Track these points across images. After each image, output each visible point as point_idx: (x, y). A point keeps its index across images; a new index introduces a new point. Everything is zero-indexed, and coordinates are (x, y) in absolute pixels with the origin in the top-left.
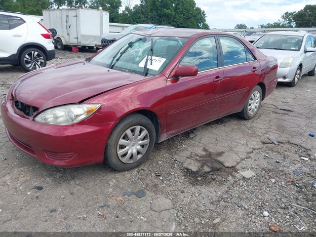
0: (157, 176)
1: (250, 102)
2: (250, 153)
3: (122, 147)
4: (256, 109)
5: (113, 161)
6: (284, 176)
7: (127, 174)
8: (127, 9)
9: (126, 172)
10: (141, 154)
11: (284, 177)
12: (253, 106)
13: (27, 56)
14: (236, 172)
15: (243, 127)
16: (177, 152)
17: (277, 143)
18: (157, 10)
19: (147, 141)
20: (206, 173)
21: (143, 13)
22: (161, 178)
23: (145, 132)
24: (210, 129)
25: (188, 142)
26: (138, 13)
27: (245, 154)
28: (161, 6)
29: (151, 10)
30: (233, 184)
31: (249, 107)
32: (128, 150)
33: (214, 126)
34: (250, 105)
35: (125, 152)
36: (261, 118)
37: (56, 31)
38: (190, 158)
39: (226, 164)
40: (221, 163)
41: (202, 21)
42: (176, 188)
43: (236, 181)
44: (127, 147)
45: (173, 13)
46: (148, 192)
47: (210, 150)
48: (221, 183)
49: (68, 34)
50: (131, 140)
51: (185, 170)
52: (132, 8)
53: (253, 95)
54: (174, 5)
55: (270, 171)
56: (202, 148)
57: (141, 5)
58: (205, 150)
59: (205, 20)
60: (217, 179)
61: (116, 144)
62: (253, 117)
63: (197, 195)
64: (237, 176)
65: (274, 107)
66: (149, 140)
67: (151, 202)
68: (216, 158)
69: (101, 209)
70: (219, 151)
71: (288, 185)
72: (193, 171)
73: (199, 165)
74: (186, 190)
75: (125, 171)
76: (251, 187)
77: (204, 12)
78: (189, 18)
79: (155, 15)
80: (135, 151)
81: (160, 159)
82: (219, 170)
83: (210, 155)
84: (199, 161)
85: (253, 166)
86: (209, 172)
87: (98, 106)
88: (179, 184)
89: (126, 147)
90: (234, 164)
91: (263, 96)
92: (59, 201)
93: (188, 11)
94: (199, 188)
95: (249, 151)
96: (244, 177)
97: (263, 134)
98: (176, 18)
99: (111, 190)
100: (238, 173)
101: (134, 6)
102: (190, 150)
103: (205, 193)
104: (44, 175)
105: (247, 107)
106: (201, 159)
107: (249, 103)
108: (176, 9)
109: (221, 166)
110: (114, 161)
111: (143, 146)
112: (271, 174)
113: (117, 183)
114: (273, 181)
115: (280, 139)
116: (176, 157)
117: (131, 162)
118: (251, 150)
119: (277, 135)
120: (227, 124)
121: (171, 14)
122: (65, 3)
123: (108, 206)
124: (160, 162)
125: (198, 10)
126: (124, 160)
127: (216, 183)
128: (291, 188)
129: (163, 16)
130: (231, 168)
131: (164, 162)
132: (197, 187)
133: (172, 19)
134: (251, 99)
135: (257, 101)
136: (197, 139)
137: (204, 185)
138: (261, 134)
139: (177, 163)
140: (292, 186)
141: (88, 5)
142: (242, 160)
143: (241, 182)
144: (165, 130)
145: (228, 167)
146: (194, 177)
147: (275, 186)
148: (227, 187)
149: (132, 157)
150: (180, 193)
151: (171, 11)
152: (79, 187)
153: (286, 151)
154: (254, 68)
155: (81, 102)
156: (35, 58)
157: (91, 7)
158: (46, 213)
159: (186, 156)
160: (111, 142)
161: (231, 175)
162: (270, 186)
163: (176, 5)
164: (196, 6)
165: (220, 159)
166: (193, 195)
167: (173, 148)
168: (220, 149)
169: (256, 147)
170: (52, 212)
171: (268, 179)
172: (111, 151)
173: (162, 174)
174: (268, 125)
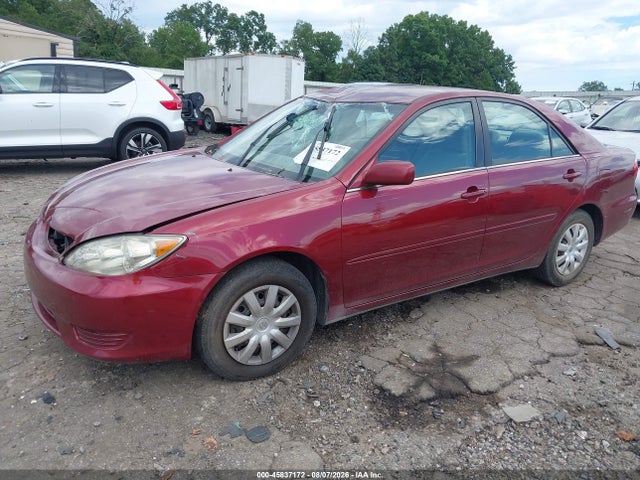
0: (310, 398)
1: (561, 246)
2: (541, 363)
3: (235, 329)
4: (576, 265)
5: (214, 356)
6: (615, 426)
7: (246, 389)
8: (352, 54)
9: (246, 384)
10: (282, 347)
11: (612, 428)
12: (569, 257)
13: (132, 142)
14: (496, 405)
15: (541, 303)
16: (371, 348)
17: (615, 345)
18: (412, 55)
19: (294, 320)
20: (422, 401)
21: (383, 62)
22: (317, 403)
23: (290, 300)
24: (461, 302)
25: (403, 327)
26: (374, 62)
27: (528, 364)
28: (419, 48)
29: (400, 57)
30: (481, 432)
31: (559, 259)
32: (250, 335)
33: (472, 296)
34: (561, 253)
35: (243, 340)
36: (590, 284)
37: (203, 97)
38: (394, 364)
39: (476, 385)
40: (465, 382)
41: (506, 78)
42: (342, 430)
43: (488, 428)
44: (247, 331)
45: (445, 62)
46: (276, 433)
47: (448, 350)
48: (451, 428)
49: (226, 103)
50: (256, 316)
51: (377, 391)
52: (361, 53)
53: (568, 232)
54: (446, 45)
55: (580, 410)
56: (429, 344)
57: (379, 46)
58: (436, 349)
59: (513, 75)
60: (443, 418)
61: (220, 321)
62: (569, 282)
63: (385, 450)
64: (493, 414)
65: (629, 261)
66: (299, 317)
67: (276, 454)
68: (455, 369)
69: (163, 459)
70: (467, 353)
71: (620, 449)
72: (394, 395)
73: (411, 381)
74: (362, 438)
75: (244, 381)
76: (521, 446)
77: (510, 58)
78: (477, 72)
79: (407, 66)
80: (265, 339)
81: (327, 360)
82: (454, 396)
83: (442, 360)
84: (414, 373)
85: (541, 396)
86: (429, 400)
87: (181, 240)
88: (353, 421)
89: (244, 329)
90: (494, 386)
91: (597, 236)
92: (86, 432)
93: (476, 56)
94: (395, 433)
95: (539, 357)
96: (511, 420)
97: (587, 321)
98: (450, 71)
99: (200, 418)
100: (499, 408)
101: (365, 48)
102: (401, 345)
103: (405, 448)
104: (81, 373)
105: (552, 258)
106: (420, 368)
107: (559, 248)
108: (450, 54)
109: (462, 389)
110: (216, 356)
111: (285, 330)
112: (582, 418)
113: (218, 405)
114: (583, 435)
115: (626, 337)
116: (365, 360)
117: (257, 361)
118: (546, 356)
119: (620, 327)
120: (504, 295)
121: (440, 64)
122: (235, 47)
123: (182, 454)
124: (325, 368)
125: (499, 54)
126: (239, 357)
127: (438, 428)
128: (624, 458)
129: (424, 67)
130: (485, 394)
131: (335, 368)
132: (392, 431)
133: (442, 74)
134: (565, 241)
135: (579, 245)
136: (424, 322)
137: (409, 429)
138: (578, 321)
139: (362, 373)
140: (629, 454)
141: (277, 50)
142: (516, 378)
143: (501, 430)
144: (341, 298)
145: (479, 393)
146: (393, 409)
147: (584, 450)
148: (463, 440)
149: (258, 351)
150: (347, 441)
151: (441, 58)
152: (138, 406)
153: (634, 365)
154: (571, 171)
155: (148, 230)
156: (146, 146)
157: (283, 53)
158: (51, 455)
159: (387, 358)
160: (210, 316)
161: (481, 411)
162: (572, 447)
163: (452, 46)
164: (495, 47)
165: (464, 371)
166: (376, 450)
167: (364, 340)
168: (470, 349)
169: (560, 350)
170: (64, 453)
171: (571, 431)
172: (209, 336)
173: (321, 394)
174: (603, 302)
